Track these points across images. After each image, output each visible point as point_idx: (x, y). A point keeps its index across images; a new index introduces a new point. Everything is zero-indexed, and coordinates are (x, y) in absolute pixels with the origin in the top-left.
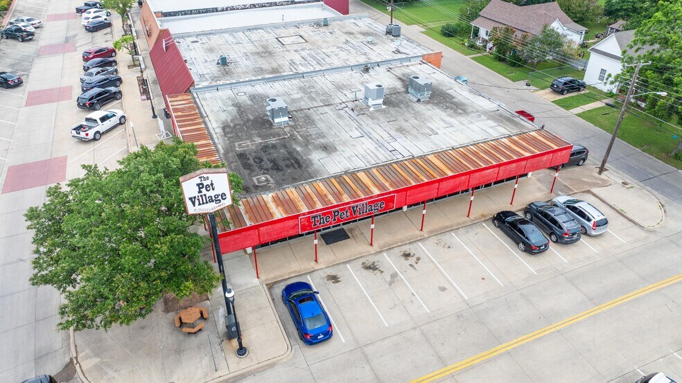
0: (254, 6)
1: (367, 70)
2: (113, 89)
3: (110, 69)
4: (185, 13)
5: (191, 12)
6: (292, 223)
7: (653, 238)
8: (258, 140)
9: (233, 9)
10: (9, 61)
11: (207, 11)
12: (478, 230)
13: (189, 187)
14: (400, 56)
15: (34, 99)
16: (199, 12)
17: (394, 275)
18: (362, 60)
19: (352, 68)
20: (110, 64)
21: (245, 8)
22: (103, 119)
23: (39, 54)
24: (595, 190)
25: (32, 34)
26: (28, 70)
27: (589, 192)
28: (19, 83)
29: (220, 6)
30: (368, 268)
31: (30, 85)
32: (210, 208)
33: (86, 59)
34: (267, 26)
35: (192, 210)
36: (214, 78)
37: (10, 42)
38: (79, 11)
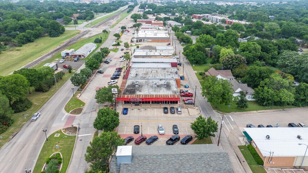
0: (154, 62)
1: (161, 80)
2: (118, 76)
3: (120, 72)
4: (138, 62)
5: (139, 62)
6: (127, 99)
7: (190, 117)
8: (131, 88)
9: (148, 63)
10: (103, 68)
11: (143, 62)
12: (160, 109)
13: (112, 89)
14: (172, 78)
15: (105, 76)
16: (141, 62)
17: (141, 111)
18: (161, 78)
19: (159, 79)
20: (120, 71)
21: (151, 63)
22: (113, 82)
23: (109, 67)
24: (188, 109)
25: (109, 62)
26: (105, 70)
27: (187, 109)
28: (103, 73)
29: (146, 62)
30: (138, 109)
31: (104, 74)
32: (115, 93)
33: (116, 70)
34: (152, 68)
35: (113, 92)
36: (133, 77)
37: (105, 64)
38: (120, 57)
